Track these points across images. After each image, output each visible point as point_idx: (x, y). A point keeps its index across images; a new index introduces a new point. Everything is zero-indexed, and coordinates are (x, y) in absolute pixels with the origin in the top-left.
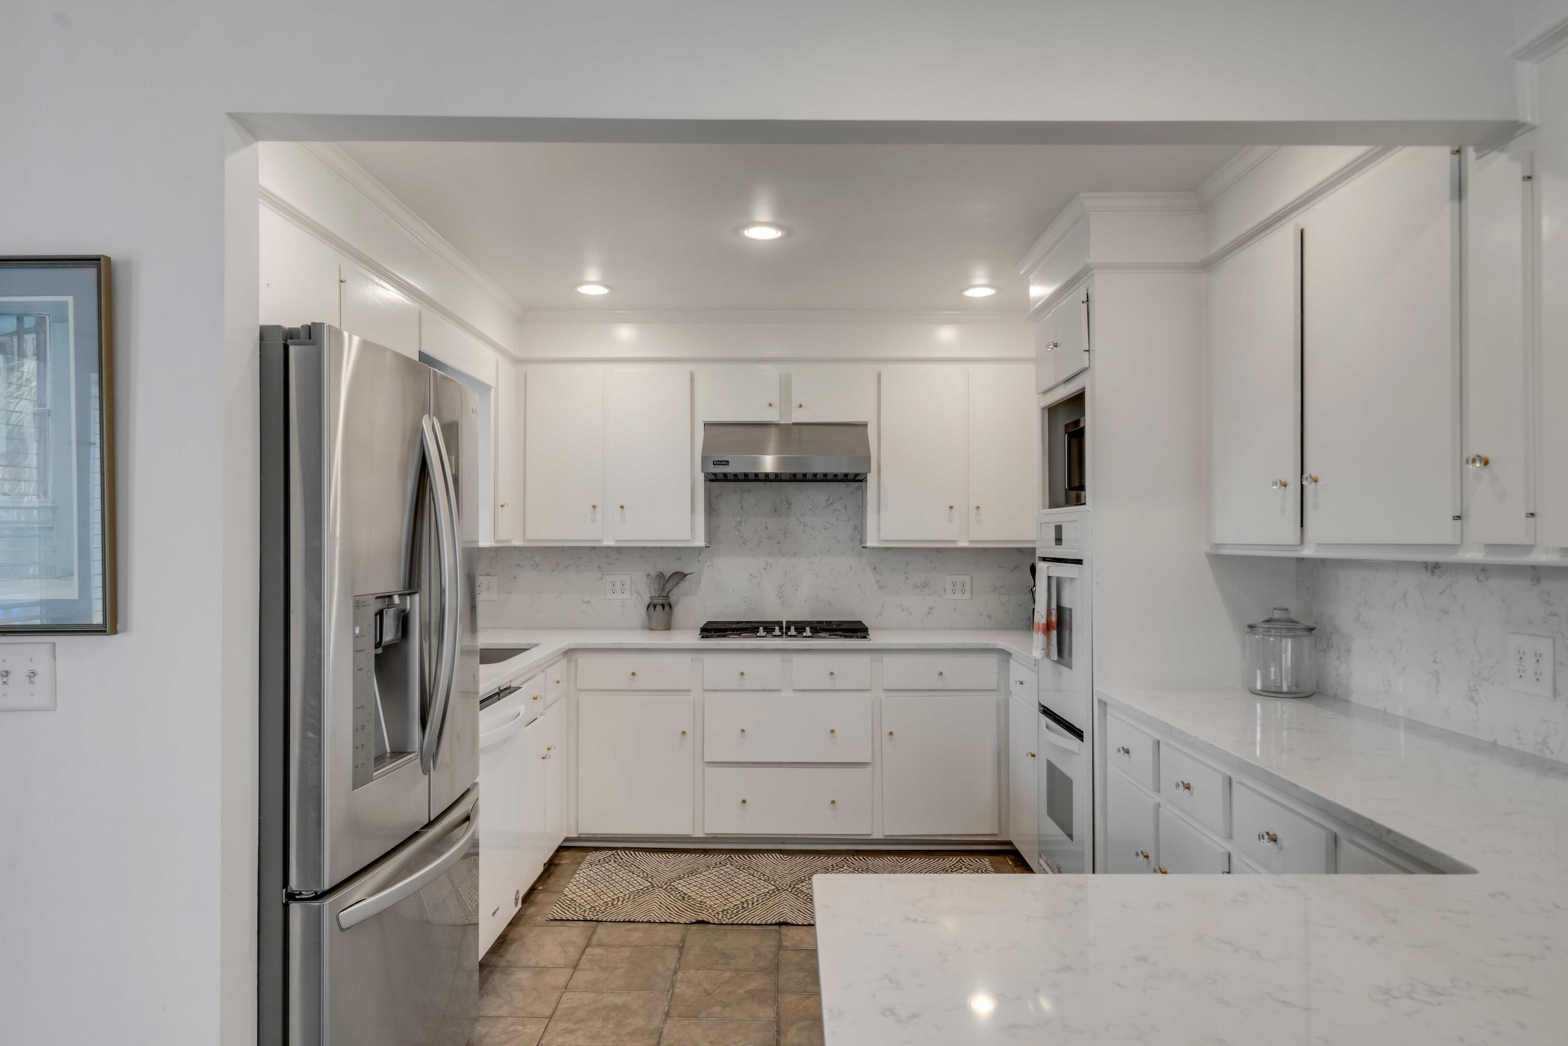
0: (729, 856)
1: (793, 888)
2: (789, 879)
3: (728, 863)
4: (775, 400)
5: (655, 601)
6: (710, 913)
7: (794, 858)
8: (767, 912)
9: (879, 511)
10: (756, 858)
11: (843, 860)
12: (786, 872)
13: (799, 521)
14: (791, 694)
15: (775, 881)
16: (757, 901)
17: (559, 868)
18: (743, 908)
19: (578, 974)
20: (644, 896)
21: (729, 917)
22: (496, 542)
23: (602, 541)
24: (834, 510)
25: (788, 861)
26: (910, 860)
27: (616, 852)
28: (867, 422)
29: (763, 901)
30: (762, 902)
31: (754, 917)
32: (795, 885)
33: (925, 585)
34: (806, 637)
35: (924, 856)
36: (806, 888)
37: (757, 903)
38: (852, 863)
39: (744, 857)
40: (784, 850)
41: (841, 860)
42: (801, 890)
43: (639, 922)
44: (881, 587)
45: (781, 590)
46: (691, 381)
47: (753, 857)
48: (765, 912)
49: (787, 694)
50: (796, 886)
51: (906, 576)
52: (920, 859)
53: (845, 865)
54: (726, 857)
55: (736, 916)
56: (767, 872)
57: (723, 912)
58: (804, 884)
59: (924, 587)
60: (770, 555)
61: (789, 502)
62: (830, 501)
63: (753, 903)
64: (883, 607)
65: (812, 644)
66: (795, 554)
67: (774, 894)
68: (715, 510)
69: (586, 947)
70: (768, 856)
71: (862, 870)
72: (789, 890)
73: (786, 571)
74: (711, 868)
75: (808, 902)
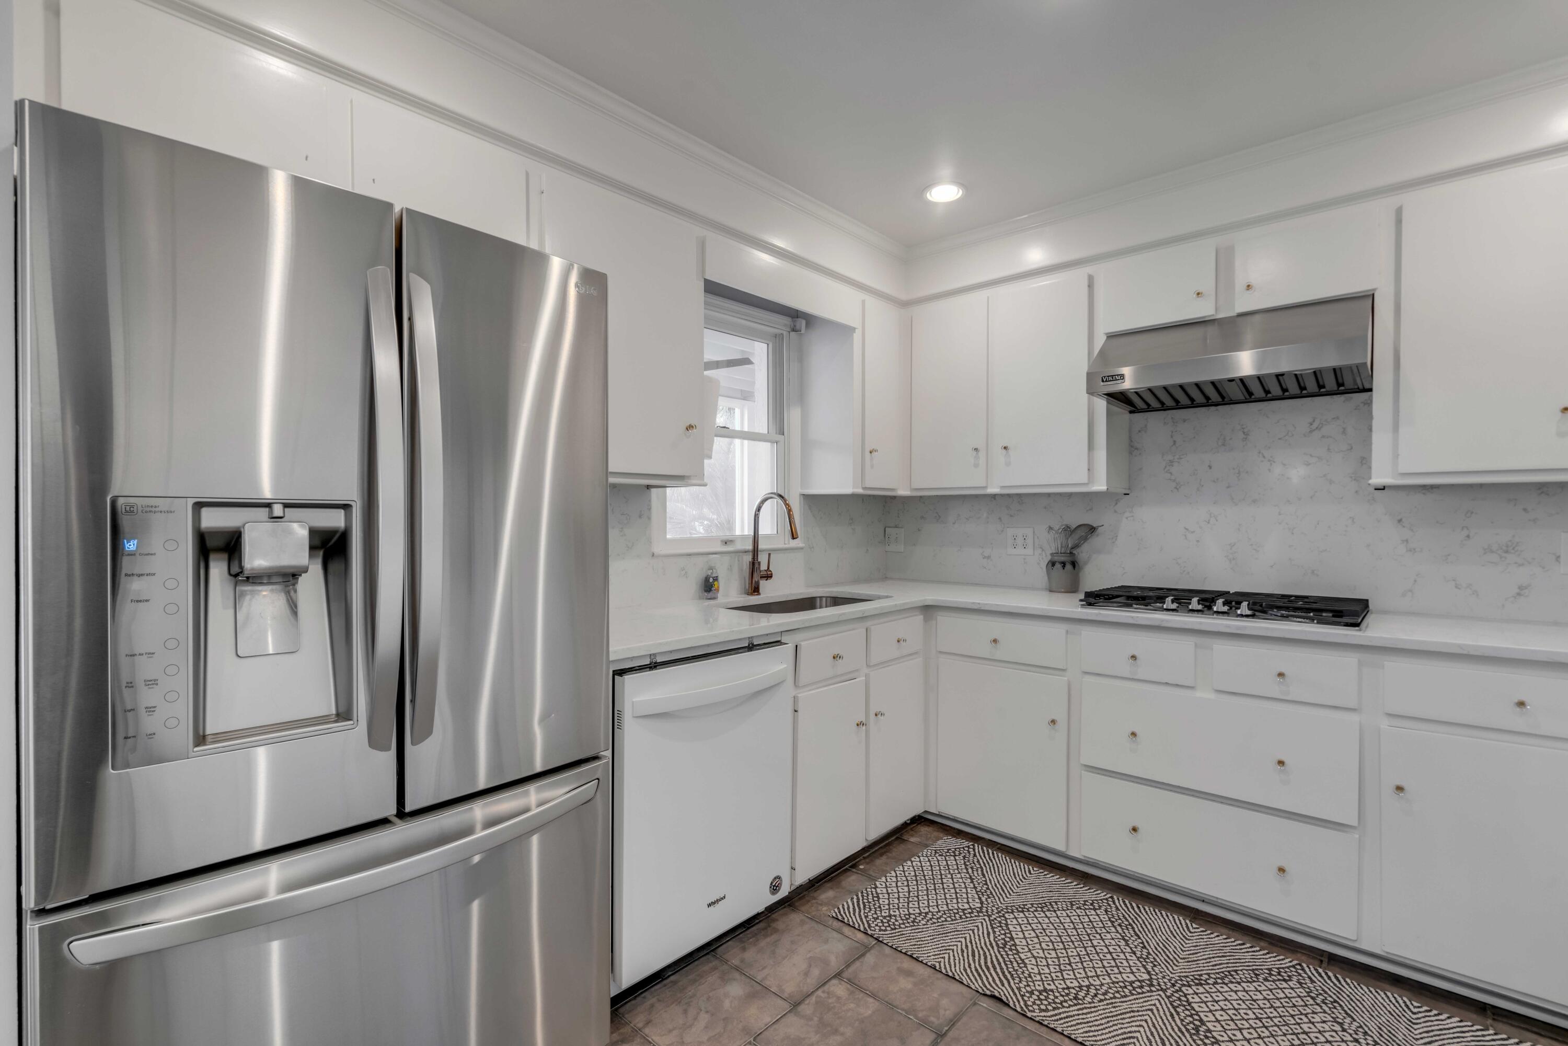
0: (1110, 895)
1: (1177, 991)
2: (1178, 971)
3: (1103, 908)
4: (1208, 286)
5: (1056, 558)
6: (1019, 989)
7: (1209, 932)
8: (1108, 1022)
9: (1396, 428)
10: (1149, 913)
11: (1294, 966)
12: (1183, 955)
13: (1261, 455)
14: (1212, 696)
15: (1155, 966)
16: (1104, 994)
17: (902, 847)
18: (1076, 998)
19: (791, 1018)
20: (960, 921)
21: (1043, 1007)
22: (864, 488)
23: (985, 487)
24: (1323, 437)
25: (1198, 935)
26: (1435, 1015)
27: (973, 845)
28: (1375, 290)
29: (1115, 998)
30: (1111, 998)
31: (1081, 1023)
32: (1184, 985)
33: (1508, 549)
34: (1242, 616)
35: (1474, 1016)
36: (1199, 1000)
37: (1102, 997)
38: (1310, 978)
39: (1131, 904)
40: (1202, 912)
41: (1291, 964)
42: (1188, 1001)
43: (921, 962)
44: (1412, 550)
45: (1231, 549)
46: (1089, 286)
47: (1145, 909)
48: (1103, 1021)
49: (1204, 694)
50: (1184, 989)
51: (1465, 532)
52: (1461, 1021)
53: (1295, 979)
54: (1107, 897)
55: (1054, 1009)
56: (1153, 943)
57: (1040, 992)
58: (1201, 990)
59: (1507, 552)
60: (1214, 503)
61: (1245, 430)
62: (1315, 425)
63: (1096, 995)
64: (1415, 581)
65: (1245, 627)
66: (1254, 501)
67: (1139, 990)
68: (1137, 449)
69: (835, 977)
70: (1167, 916)
71: (1323, 1002)
72: (1169, 993)
73: (1240, 525)
74: (1074, 907)
75: (1188, 1030)
